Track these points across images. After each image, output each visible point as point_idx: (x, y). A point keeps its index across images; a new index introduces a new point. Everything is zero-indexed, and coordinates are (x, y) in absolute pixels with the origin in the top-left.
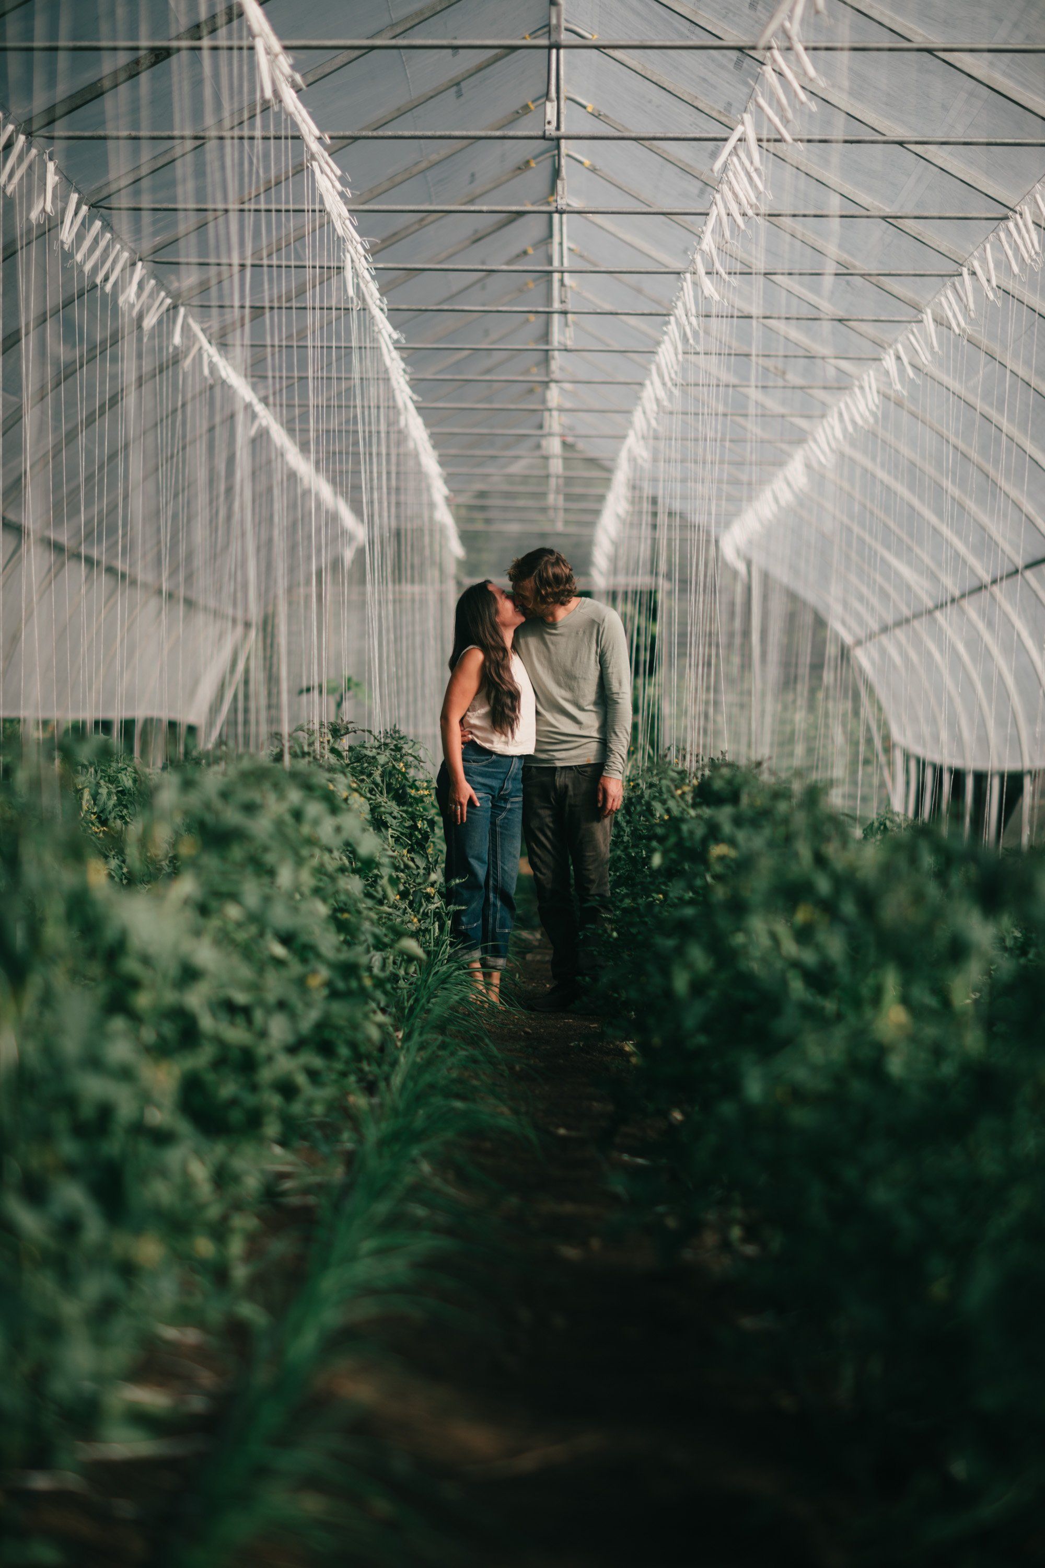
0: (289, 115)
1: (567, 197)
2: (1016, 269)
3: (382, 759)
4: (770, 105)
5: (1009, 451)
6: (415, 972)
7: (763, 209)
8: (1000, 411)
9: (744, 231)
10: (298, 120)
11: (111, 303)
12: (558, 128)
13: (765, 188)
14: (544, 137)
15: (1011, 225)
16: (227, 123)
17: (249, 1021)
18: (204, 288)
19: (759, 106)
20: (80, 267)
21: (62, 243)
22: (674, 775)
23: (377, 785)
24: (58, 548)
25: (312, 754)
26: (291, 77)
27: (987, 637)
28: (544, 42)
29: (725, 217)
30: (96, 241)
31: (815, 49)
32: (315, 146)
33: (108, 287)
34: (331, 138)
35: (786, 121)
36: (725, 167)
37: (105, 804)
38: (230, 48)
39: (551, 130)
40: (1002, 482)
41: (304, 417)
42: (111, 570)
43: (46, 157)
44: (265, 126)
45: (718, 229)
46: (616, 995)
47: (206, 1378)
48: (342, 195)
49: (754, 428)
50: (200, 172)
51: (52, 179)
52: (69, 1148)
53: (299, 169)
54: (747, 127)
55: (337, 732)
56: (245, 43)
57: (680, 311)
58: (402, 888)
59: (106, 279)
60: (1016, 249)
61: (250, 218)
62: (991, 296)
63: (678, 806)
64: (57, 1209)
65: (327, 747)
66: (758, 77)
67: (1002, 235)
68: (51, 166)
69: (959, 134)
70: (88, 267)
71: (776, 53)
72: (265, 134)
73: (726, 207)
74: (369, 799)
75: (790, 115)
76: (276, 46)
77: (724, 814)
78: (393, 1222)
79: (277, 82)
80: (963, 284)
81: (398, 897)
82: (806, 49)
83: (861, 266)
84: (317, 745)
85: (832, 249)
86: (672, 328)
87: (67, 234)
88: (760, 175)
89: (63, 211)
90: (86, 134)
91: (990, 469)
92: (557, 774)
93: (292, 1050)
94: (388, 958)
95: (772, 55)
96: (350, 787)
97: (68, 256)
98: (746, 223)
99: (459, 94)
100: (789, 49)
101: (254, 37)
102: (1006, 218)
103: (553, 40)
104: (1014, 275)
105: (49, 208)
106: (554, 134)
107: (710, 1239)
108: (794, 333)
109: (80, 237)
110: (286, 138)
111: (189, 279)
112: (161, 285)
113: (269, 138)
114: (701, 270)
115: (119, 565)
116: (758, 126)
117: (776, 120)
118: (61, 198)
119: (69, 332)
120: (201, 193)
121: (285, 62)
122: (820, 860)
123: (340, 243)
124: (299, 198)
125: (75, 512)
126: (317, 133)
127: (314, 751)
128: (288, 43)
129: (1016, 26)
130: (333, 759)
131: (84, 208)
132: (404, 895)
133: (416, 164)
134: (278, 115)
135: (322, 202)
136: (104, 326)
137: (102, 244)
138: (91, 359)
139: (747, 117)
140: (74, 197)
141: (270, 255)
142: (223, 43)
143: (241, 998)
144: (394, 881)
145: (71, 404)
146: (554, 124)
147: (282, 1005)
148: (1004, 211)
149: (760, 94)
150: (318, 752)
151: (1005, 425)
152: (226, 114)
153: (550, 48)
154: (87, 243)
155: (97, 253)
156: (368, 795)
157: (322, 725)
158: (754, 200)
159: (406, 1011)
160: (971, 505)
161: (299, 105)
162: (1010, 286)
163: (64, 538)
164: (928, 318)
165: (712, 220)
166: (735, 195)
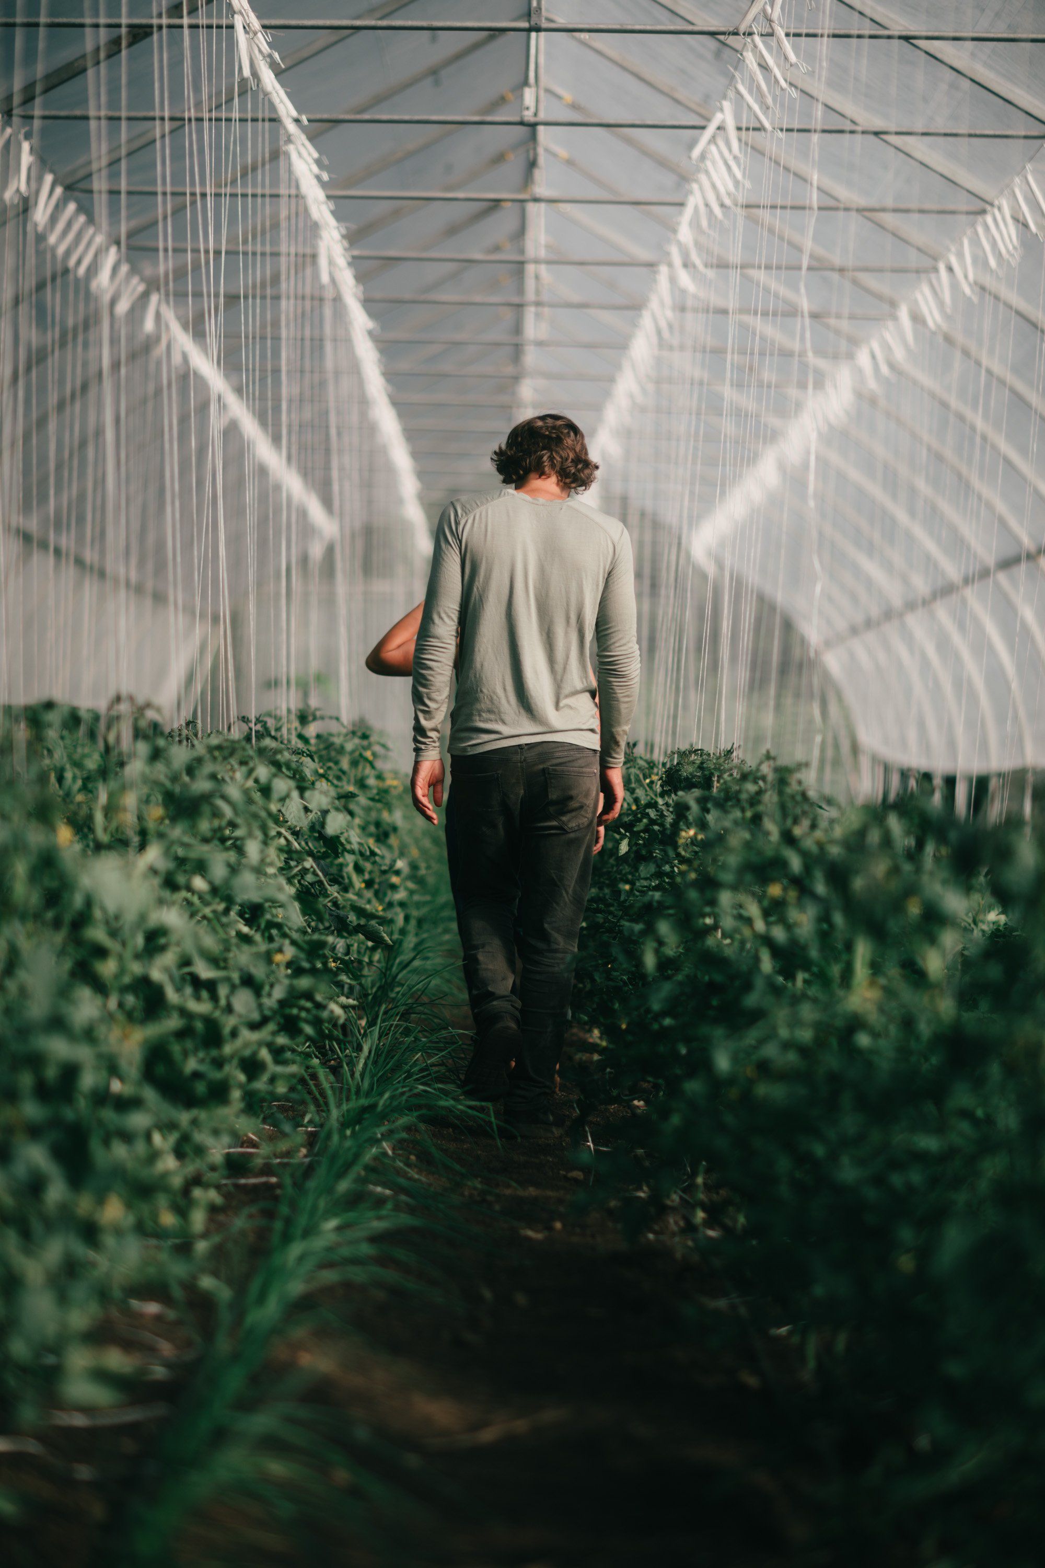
0: (266, 94)
1: (541, 188)
2: (993, 263)
3: (349, 747)
4: (750, 92)
5: (983, 450)
6: (379, 961)
7: (740, 200)
8: (975, 407)
9: (721, 221)
10: (276, 101)
11: (83, 288)
12: (536, 115)
13: (744, 175)
14: (522, 123)
15: (989, 219)
16: (205, 107)
17: (214, 998)
18: (180, 273)
19: (738, 93)
20: (53, 249)
21: (36, 225)
22: (642, 763)
23: (344, 773)
24: (27, 538)
25: (279, 740)
26: (270, 56)
27: (956, 638)
28: (525, 25)
29: (702, 208)
30: (69, 225)
31: (797, 35)
32: (292, 128)
33: (82, 271)
34: (309, 121)
35: (766, 108)
36: (703, 157)
37: (70, 788)
38: (210, 27)
39: (528, 116)
40: (976, 482)
41: (277, 409)
42: (79, 562)
43: (21, 137)
44: (243, 109)
45: (695, 224)
47: (166, 1348)
48: (318, 178)
49: (728, 427)
50: (178, 155)
51: (26, 158)
52: (31, 1110)
53: (276, 155)
54: (726, 115)
55: (303, 718)
56: (224, 22)
57: (654, 304)
58: (367, 876)
59: (79, 262)
60: (994, 244)
61: (225, 202)
62: (967, 291)
63: (647, 795)
64: (20, 1169)
65: (294, 733)
66: (739, 63)
67: (980, 230)
68: (26, 146)
69: (940, 125)
70: (61, 250)
71: (757, 38)
72: (243, 116)
73: (704, 198)
74: (336, 786)
75: (769, 100)
76: (256, 24)
77: (691, 798)
78: (354, 1200)
79: (256, 62)
80: (939, 279)
81: (363, 885)
82: (787, 35)
83: (837, 260)
84: (284, 731)
85: (808, 244)
86: (646, 321)
87: (40, 215)
88: (739, 165)
89: (38, 192)
90: (63, 113)
91: (964, 470)
93: (254, 1026)
94: (352, 945)
95: (753, 41)
96: (316, 772)
97: (41, 238)
98: (724, 214)
99: (437, 83)
100: (771, 35)
101: (234, 13)
102: (983, 212)
103: (533, 23)
104: (992, 271)
105: (23, 187)
106: (532, 120)
107: (673, 1222)
108: (769, 330)
109: (53, 219)
110: (263, 120)
111: (164, 265)
112: (134, 270)
113: (246, 120)
114: (677, 260)
115: (89, 556)
116: (737, 116)
117: (756, 107)
118: (35, 179)
119: (41, 315)
120: (178, 177)
121: (262, 40)
122: (789, 839)
123: (315, 228)
124: (275, 182)
125: (43, 498)
126: (294, 113)
127: (281, 736)
128: (267, 22)
129: (998, 15)
130: (300, 745)
131: (59, 190)
132: (369, 884)
134: (255, 94)
135: (298, 187)
136: (76, 312)
137: (76, 227)
138: (63, 344)
139: (726, 105)
140: (49, 178)
141: (245, 242)
142: (202, 21)
143: (205, 972)
144: (358, 869)
145: (42, 389)
146: (532, 109)
147: (248, 981)
148: (981, 205)
149: (739, 81)
150: (285, 736)
151: (980, 424)
152: (205, 97)
153: (530, 30)
154: (60, 226)
155: (71, 236)
156: (335, 782)
157: (289, 711)
158: (731, 187)
159: (370, 997)
160: (945, 507)
161: (278, 86)
162: (988, 281)
163: (33, 525)
164: (903, 314)
165: (688, 212)
166: (714, 186)
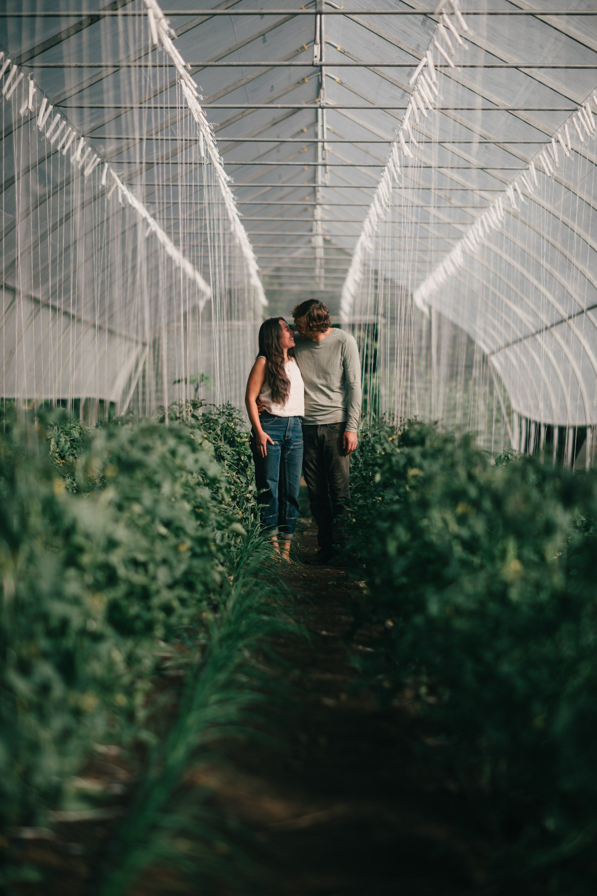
0: (167, 53)
1: (326, 99)
2: (582, 139)
3: (221, 421)
4: (442, 46)
5: (578, 243)
6: (240, 542)
7: (438, 106)
8: (573, 220)
9: (426, 118)
10: (173, 56)
11: (66, 161)
12: (321, 60)
13: (439, 93)
14: (313, 65)
15: (579, 114)
16: (132, 58)
17: (146, 571)
18: (119, 152)
19: (435, 47)
20: (49, 140)
21: (38, 127)
22: (388, 429)
23: (218, 435)
24: (36, 301)
25: (181, 418)
26: (169, 31)
27: (566, 349)
28: (313, 11)
29: (416, 110)
30: (57, 126)
31: (467, 14)
32: (182, 71)
33: (65, 152)
34: (192, 66)
35: (451, 55)
36: (416, 82)
37: (63, 447)
38: (134, 15)
39: (317, 61)
40: (574, 261)
41: (176, 225)
42: (66, 313)
43: (29, 78)
44: (154, 60)
45: (412, 117)
46: (355, 555)
47: (122, 774)
48: (198, 98)
49: (433, 231)
50: (117, 86)
51: (32, 90)
52: (44, 643)
53: (173, 84)
54: (429, 59)
55: (195, 405)
56: (142, 12)
57: (390, 164)
58: (232, 494)
59: (63, 147)
60: (582, 128)
61: (145, 112)
62: (568, 154)
63: (390, 447)
64: (37, 678)
65: (190, 414)
66: (435, 30)
67: (574, 120)
68: (32, 83)
69: (549, 62)
70: (53, 141)
71: (445, 17)
72: (154, 64)
73: (417, 105)
74: (214, 444)
75: (453, 51)
76: (160, 14)
77: (416, 452)
78: (228, 685)
79: (161, 35)
80: (552, 147)
81: (230, 499)
82: (463, 14)
83: (494, 137)
84: (184, 413)
85: (477, 128)
86: (386, 173)
87: (41, 122)
88: (436, 86)
89: (39, 108)
90: (52, 64)
91: (567, 253)
92: (319, 429)
93: (171, 587)
94: (225, 534)
95: (443, 17)
96: (203, 437)
97: (42, 134)
98: (428, 113)
99: (264, 41)
100: (453, 14)
101: (147, 9)
102: (576, 110)
103: (318, 9)
104: (581, 142)
105: (30, 107)
106: (319, 63)
107: (409, 694)
108: (456, 176)
109: (48, 124)
110: (166, 66)
111: (111, 147)
112: (94, 150)
113: (156, 66)
114: (403, 140)
115: (71, 311)
116: (435, 58)
117: (445, 55)
118: (37, 101)
119: (42, 177)
120: (117, 99)
121: (165, 23)
122: (471, 477)
123: (196, 126)
124: (173, 100)
125: (45, 280)
126: (183, 63)
127: (182, 416)
128: (167, 12)
130: (193, 421)
131: (51, 107)
132: (234, 498)
133: (240, 80)
134: (161, 53)
135: (186, 102)
136: (62, 174)
137: (61, 127)
138: (55, 193)
139: (429, 53)
140: (45, 101)
141: (157, 133)
142: (130, 12)
143: (141, 557)
144: (228, 491)
145: (44, 219)
146: (319, 57)
147: (165, 562)
148: (575, 106)
149: (436, 40)
150: (185, 417)
151: (576, 228)
152: (132, 52)
153: (316, 14)
154: (52, 127)
155: (58, 133)
156: (214, 441)
157: (187, 401)
158: (432, 100)
159: (235, 564)
160: (557, 274)
161: (174, 48)
162: (579, 148)
163: (40, 295)
164: (532, 167)
165: (409, 112)
166: (422, 98)
